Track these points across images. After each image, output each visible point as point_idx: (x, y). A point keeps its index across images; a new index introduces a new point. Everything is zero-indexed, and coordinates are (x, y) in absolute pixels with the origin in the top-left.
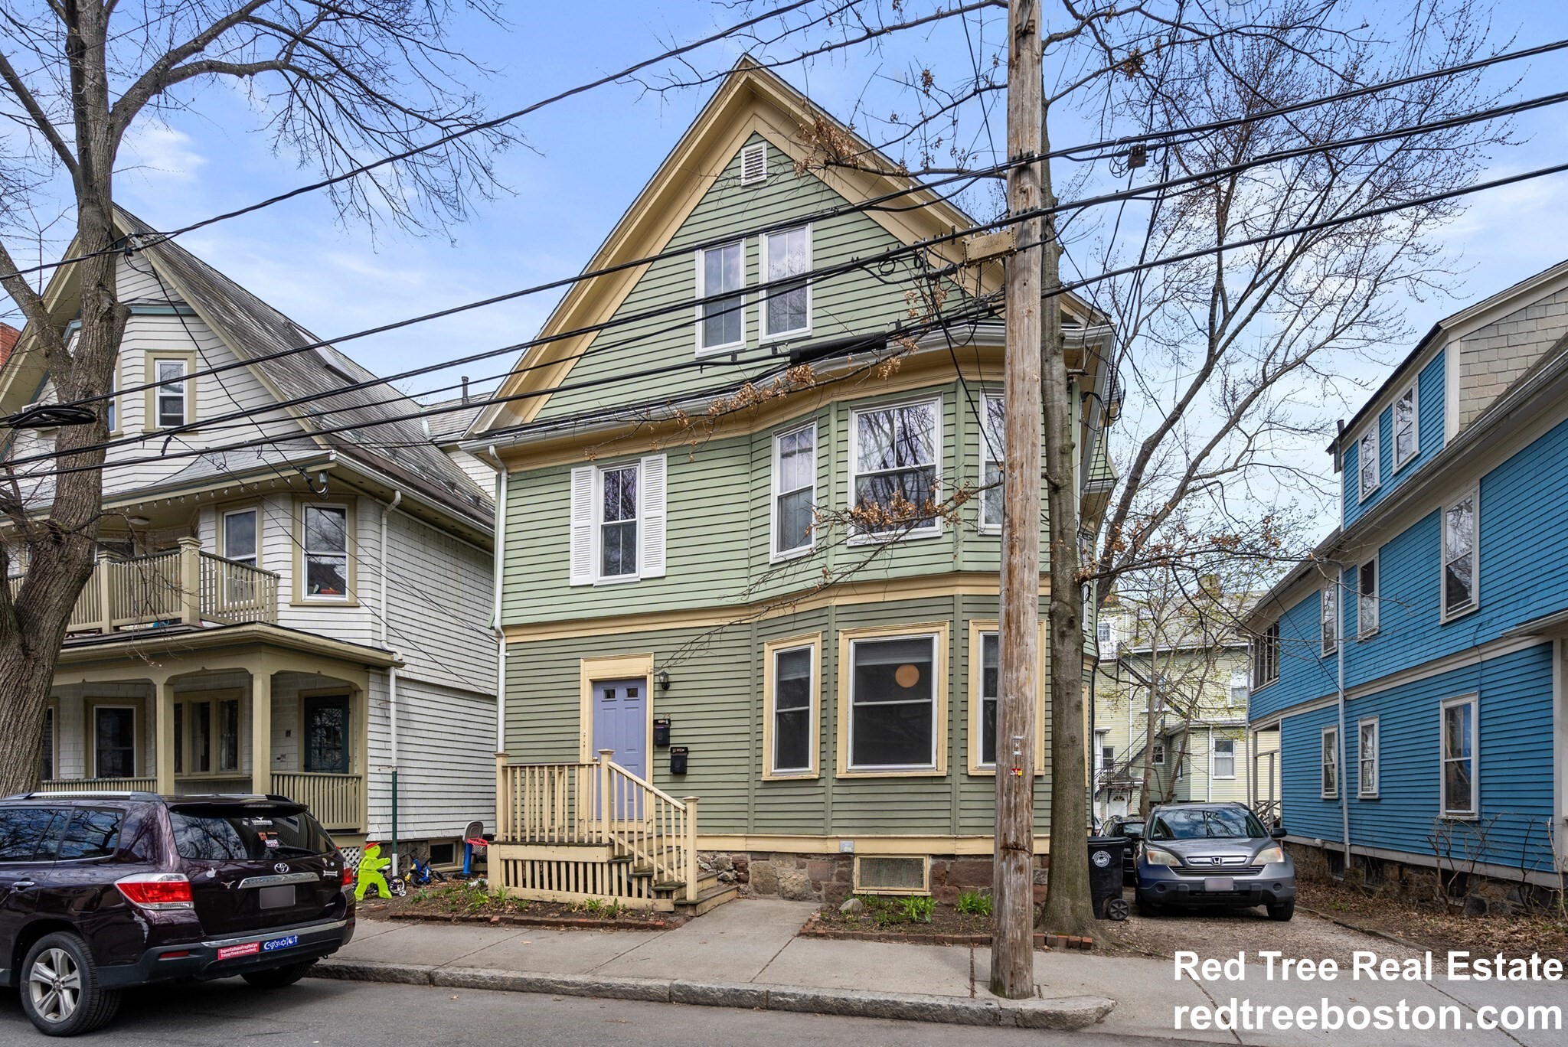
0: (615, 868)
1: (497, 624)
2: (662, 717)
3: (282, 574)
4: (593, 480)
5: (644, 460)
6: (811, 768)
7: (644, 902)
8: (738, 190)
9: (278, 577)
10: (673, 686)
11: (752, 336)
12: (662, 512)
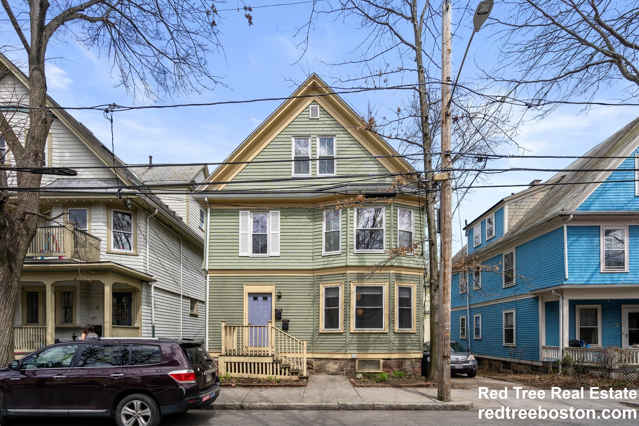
0: (275, 365)
1: (207, 268)
2: (278, 308)
3: (102, 239)
4: (249, 217)
5: (271, 212)
6: (340, 329)
7: (287, 377)
8: (308, 120)
9: (101, 240)
10: (282, 297)
11: (314, 173)
12: (279, 232)
